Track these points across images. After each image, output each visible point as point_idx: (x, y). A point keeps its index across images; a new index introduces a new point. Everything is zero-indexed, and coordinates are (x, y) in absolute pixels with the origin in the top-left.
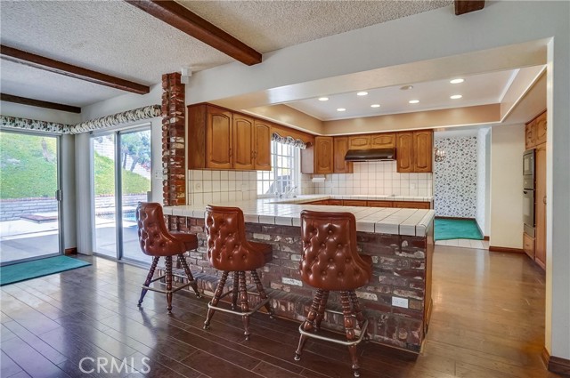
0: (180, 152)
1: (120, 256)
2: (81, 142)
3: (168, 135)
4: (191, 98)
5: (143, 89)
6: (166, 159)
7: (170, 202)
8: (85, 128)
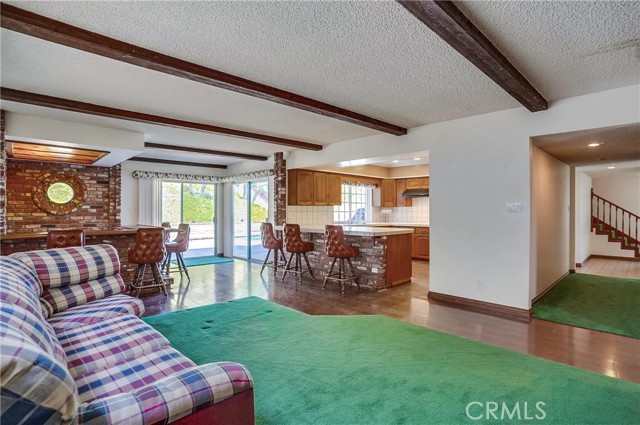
0: (283, 196)
1: (250, 258)
2: (227, 187)
3: (277, 186)
4: (289, 166)
5: (264, 158)
6: (276, 200)
7: (278, 224)
8: (231, 179)
